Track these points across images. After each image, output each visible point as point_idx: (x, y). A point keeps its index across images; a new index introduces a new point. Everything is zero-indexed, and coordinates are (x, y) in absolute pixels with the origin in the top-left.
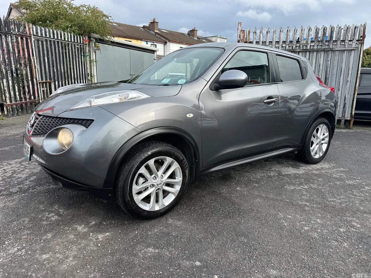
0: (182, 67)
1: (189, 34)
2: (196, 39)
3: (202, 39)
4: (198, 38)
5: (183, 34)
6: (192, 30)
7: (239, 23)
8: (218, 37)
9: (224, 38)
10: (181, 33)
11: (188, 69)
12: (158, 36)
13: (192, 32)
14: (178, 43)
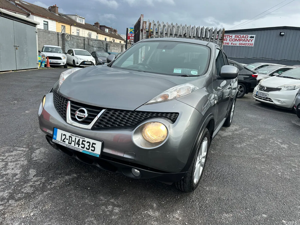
0: (54, 39)
1: (49, 10)
2: (58, 15)
3: (63, 16)
4: (59, 14)
5: (44, 8)
6: (53, 6)
7: (141, 15)
8: (77, 16)
9: (82, 18)
10: (41, 7)
11: (59, 42)
12: (19, 7)
13: (53, 9)
14: (42, 17)
